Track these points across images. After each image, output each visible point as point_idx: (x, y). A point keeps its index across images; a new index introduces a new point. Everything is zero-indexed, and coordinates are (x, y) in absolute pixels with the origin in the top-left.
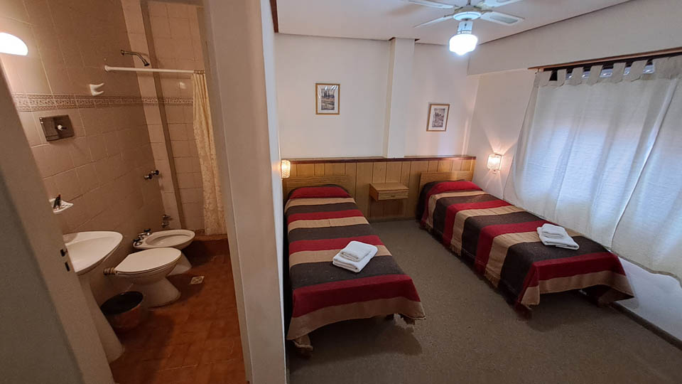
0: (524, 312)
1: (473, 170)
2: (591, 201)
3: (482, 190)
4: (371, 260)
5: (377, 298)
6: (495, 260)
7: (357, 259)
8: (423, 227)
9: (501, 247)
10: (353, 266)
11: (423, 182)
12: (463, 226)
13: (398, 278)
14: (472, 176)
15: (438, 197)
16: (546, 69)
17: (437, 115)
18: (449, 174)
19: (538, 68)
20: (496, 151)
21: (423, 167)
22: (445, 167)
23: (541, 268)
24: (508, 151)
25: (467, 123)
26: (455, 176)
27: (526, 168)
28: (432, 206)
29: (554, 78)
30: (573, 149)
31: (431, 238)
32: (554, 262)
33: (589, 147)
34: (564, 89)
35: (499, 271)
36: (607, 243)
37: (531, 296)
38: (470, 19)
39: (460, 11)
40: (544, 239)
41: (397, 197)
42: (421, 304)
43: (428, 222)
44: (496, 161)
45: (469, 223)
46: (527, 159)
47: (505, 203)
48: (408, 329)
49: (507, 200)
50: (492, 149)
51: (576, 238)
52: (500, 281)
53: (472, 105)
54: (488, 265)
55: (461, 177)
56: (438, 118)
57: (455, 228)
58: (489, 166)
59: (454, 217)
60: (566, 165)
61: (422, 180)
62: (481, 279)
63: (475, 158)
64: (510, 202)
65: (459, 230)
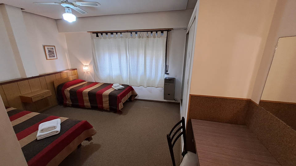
0: (120, 112)
1: (77, 74)
2: (121, 73)
3: (85, 81)
4: (61, 125)
5: (74, 139)
6: (106, 102)
7: (55, 127)
8: (66, 106)
9: (106, 96)
10: (55, 131)
11: (56, 85)
12: (88, 95)
13: (80, 124)
14: (78, 77)
15: (69, 89)
16: (93, 33)
17: (49, 51)
18: (68, 78)
19: (91, 32)
20: (85, 64)
21: (53, 78)
22: (64, 76)
23: (120, 96)
24: (90, 63)
25: (66, 54)
26: (71, 78)
27: (99, 69)
28: (68, 95)
29: (97, 36)
30: (112, 59)
31: (73, 109)
32: (122, 93)
33: (115, 58)
34: (102, 40)
35: (108, 104)
36: (128, 84)
37: (121, 106)
38: (70, 8)
39: (64, 3)
40: (116, 88)
41: (45, 96)
42: (94, 128)
43: (67, 102)
44: (86, 68)
45: (90, 94)
46: (98, 64)
47: (96, 83)
48: (90, 143)
49: (97, 81)
50: (83, 64)
51: (122, 85)
52: (110, 107)
53: (66, 46)
54: (103, 105)
55: (74, 78)
56: (51, 53)
57: (84, 98)
58: (84, 71)
59: (82, 95)
60: (111, 64)
61: (55, 84)
62: (103, 112)
63: (76, 69)
64: (98, 82)
65: (86, 98)
